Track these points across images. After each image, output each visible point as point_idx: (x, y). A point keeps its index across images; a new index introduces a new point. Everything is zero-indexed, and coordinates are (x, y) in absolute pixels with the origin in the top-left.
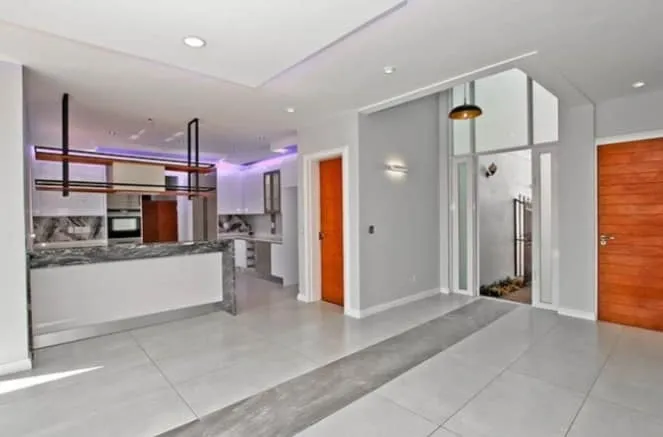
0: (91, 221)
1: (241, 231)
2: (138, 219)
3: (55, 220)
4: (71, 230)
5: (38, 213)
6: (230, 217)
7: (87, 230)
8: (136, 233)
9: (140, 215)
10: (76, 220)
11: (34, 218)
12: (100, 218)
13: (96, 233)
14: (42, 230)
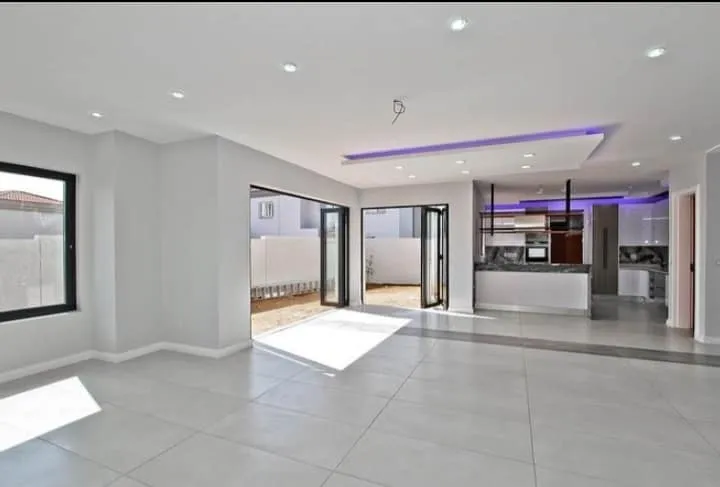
0: (518, 250)
1: (652, 263)
2: (547, 249)
3: (497, 248)
4: (505, 255)
5: (489, 244)
6: (639, 249)
7: (514, 255)
8: (544, 259)
9: (549, 246)
10: (509, 249)
11: (487, 248)
12: (523, 247)
13: (520, 258)
14: (491, 255)
